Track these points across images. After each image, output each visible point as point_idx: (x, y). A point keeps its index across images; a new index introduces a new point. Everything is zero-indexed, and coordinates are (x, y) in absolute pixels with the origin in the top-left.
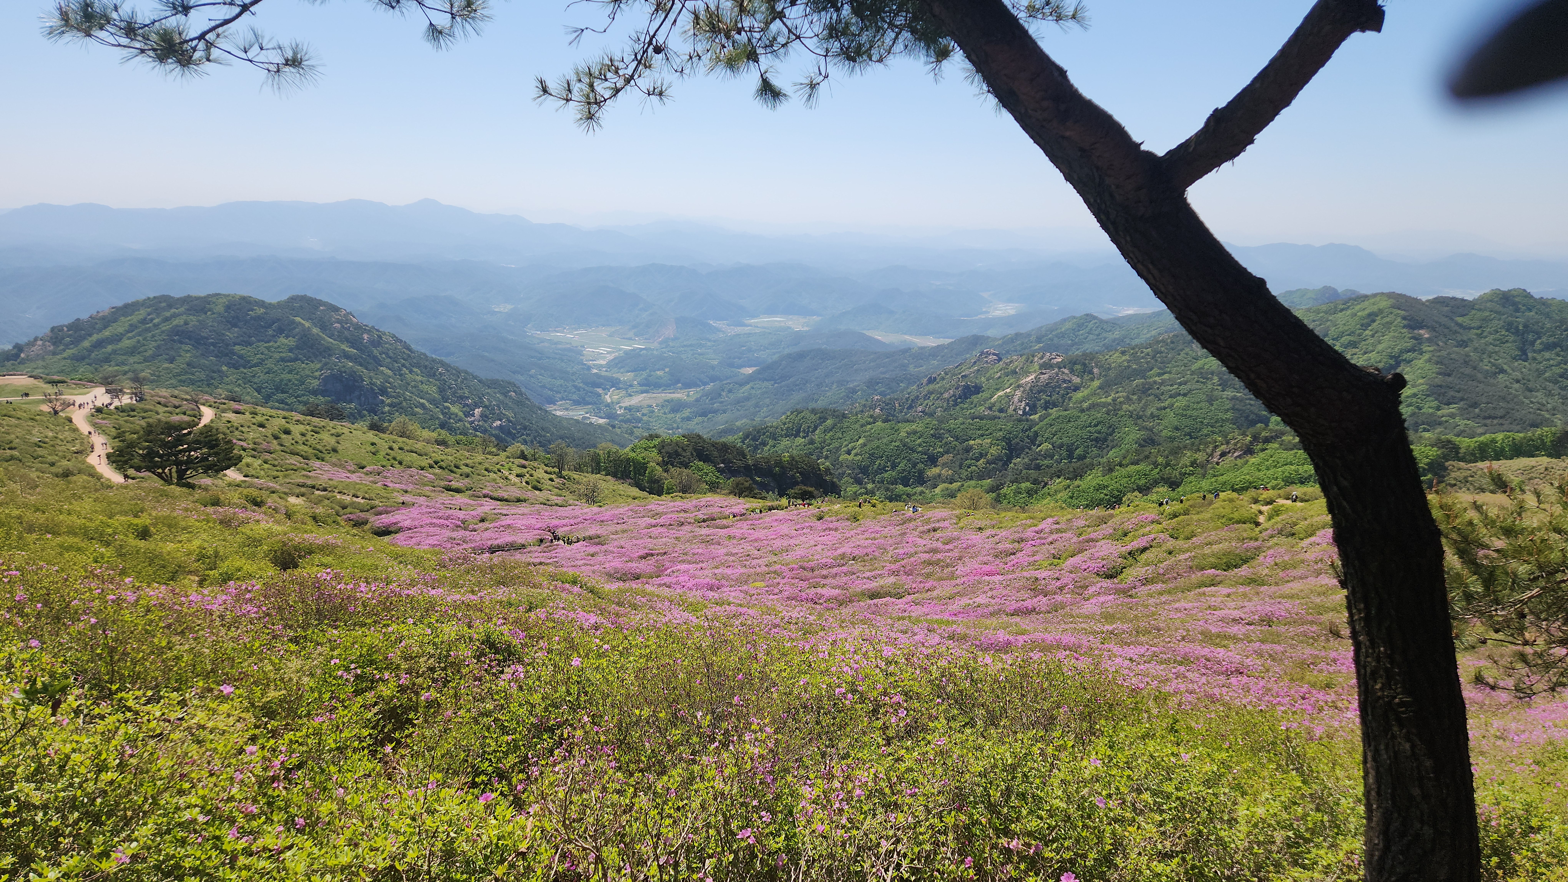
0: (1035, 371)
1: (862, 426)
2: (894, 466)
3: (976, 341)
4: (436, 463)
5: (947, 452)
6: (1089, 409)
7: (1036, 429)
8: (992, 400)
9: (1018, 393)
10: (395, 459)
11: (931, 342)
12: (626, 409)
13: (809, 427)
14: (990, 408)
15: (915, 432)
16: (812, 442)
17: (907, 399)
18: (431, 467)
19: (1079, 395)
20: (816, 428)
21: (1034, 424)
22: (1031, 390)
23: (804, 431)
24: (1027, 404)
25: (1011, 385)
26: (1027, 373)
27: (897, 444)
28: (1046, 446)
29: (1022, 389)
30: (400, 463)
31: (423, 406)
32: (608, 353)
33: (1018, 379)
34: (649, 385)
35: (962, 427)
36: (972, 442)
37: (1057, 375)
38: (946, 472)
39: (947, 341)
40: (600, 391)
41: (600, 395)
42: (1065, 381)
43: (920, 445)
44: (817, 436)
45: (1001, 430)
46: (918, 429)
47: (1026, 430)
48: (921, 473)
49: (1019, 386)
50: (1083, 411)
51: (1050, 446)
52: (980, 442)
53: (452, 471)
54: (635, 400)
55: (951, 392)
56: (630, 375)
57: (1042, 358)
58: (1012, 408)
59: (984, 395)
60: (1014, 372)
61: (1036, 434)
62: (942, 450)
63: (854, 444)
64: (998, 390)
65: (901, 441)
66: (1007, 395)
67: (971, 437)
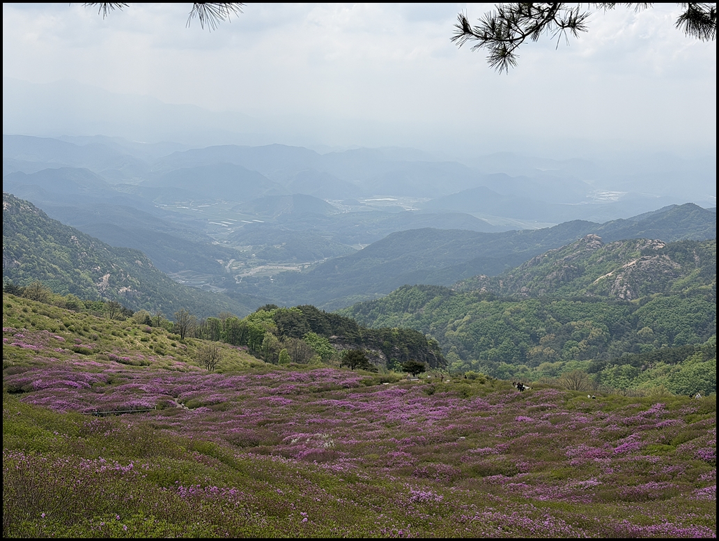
0: (637, 257)
1: (467, 304)
2: (497, 344)
3: (579, 225)
4: (67, 326)
5: (549, 332)
6: (689, 295)
7: (637, 312)
8: (594, 283)
9: (620, 277)
10: (28, 320)
11: (536, 226)
12: (244, 278)
13: (417, 303)
14: (591, 291)
15: (518, 311)
16: (418, 317)
17: (511, 280)
18: (62, 329)
19: (680, 282)
20: (423, 303)
21: (635, 307)
22: (632, 274)
23: (412, 306)
24: (628, 289)
25: (613, 269)
26: (629, 259)
27: (501, 322)
28: (647, 330)
29: (623, 273)
30: (33, 325)
31: (55, 271)
32: (230, 226)
33: (621, 264)
34: (266, 257)
35: (564, 308)
36: (573, 323)
37: (658, 260)
38: (549, 351)
39: (551, 225)
40: (221, 261)
41: (219, 265)
42: (665, 267)
43: (523, 324)
44: (424, 311)
45: (602, 312)
46: (522, 309)
47: (627, 314)
48: (523, 351)
49: (620, 271)
50: (683, 297)
51: (651, 330)
52: (581, 323)
53: (80, 334)
54: (253, 272)
55: (554, 273)
56: (249, 248)
57: (643, 245)
58: (614, 291)
59: (587, 278)
60: (616, 256)
61: (637, 317)
62: (544, 330)
63: (460, 320)
64: (600, 273)
65: (505, 319)
66: (608, 279)
67: (573, 319)
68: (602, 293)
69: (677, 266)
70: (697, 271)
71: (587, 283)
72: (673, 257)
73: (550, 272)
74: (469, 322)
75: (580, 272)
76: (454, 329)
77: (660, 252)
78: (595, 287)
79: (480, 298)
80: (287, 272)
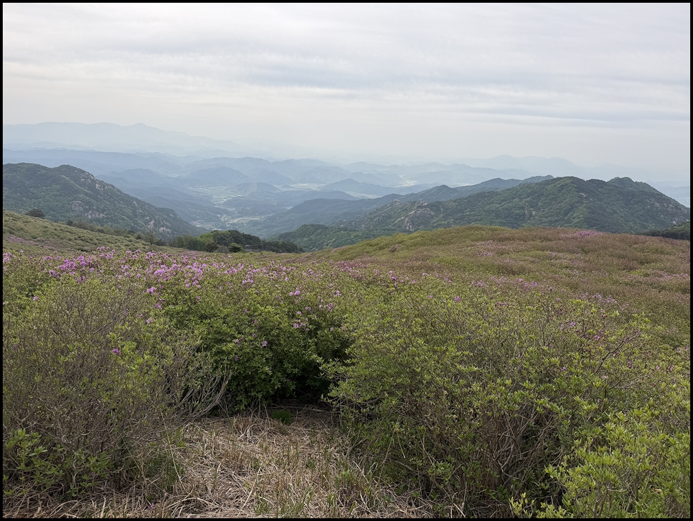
0: (415, 209)
1: (334, 233)
3: (394, 196)
6: (436, 226)
9: (407, 219)
11: (375, 197)
12: (230, 224)
13: (310, 233)
17: (358, 222)
19: (434, 220)
20: (313, 233)
22: (412, 218)
23: (308, 235)
25: (404, 215)
26: (411, 210)
29: (409, 217)
32: (224, 198)
33: (408, 213)
34: (242, 214)
35: (379, 234)
37: (425, 211)
39: (380, 197)
40: (219, 216)
41: (218, 218)
42: (427, 214)
46: (360, 235)
49: (407, 216)
55: (378, 218)
56: (234, 209)
57: (418, 204)
59: (393, 220)
60: (406, 209)
64: (398, 218)
66: (402, 220)
68: (399, 227)
69: (433, 213)
70: (442, 215)
71: (392, 222)
72: (431, 209)
73: (375, 217)
74: (335, 241)
75: (390, 217)
76: (327, 245)
77: (425, 207)
78: (395, 224)
79: (341, 230)
80: (253, 221)
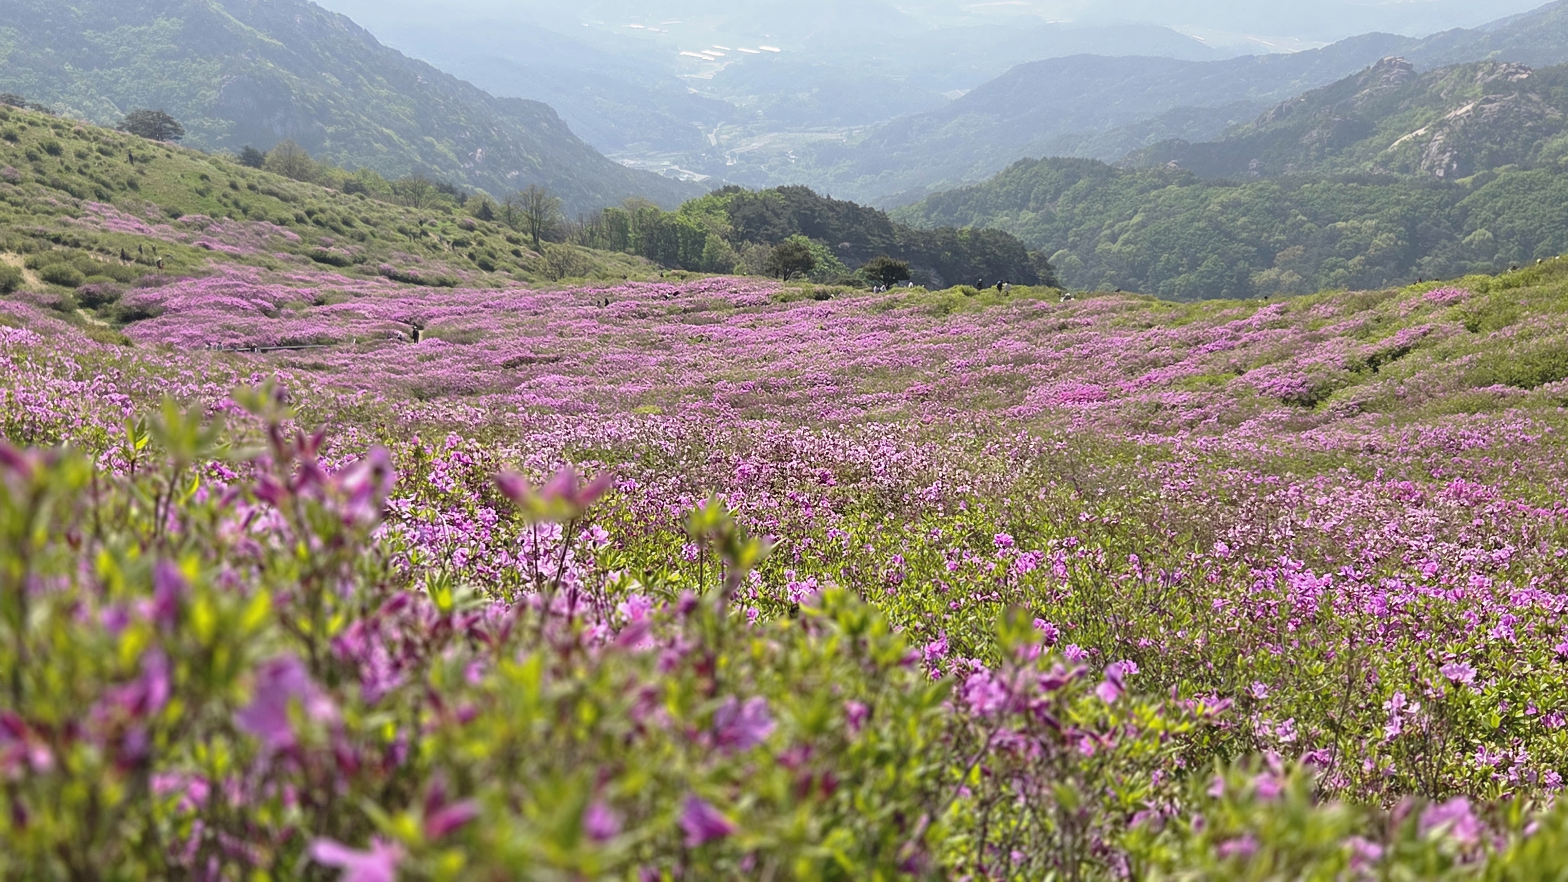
0: (1475, 97)
1: (1142, 191)
2: (1194, 264)
4: (310, 213)
5: (1294, 242)
7: (1465, 201)
8: (1389, 150)
9: (1439, 137)
12: (743, 157)
13: (1046, 192)
14: (1384, 164)
15: (1237, 204)
16: (1049, 218)
19: (1556, 142)
20: (1057, 193)
21: (1463, 191)
22: (1464, 131)
23: (1036, 199)
24: (1454, 158)
25: (1427, 121)
26: (1460, 101)
27: (1202, 224)
28: (1481, 234)
29: (1446, 130)
33: (1443, 111)
35: (1324, 196)
36: (1341, 224)
37: (1516, 102)
38: (1288, 277)
42: (1531, 116)
43: (1244, 228)
44: (1059, 208)
45: (1398, 202)
46: (1243, 199)
47: (1447, 204)
49: (1441, 125)
50: (1557, 171)
51: (1489, 234)
52: (1356, 223)
54: (758, 144)
55: (1314, 133)
58: (1425, 164)
59: (1376, 140)
60: (1436, 98)
61: (1465, 212)
62: (1283, 237)
63: (1125, 223)
64: (1402, 131)
65: (1210, 219)
66: (1418, 141)
67: (1340, 216)
68: (1403, 168)
71: (1377, 150)
72: (1547, 97)
74: (1143, 225)
76: (1113, 239)
77: (1521, 86)
78: (1391, 158)
80: (822, 141)
